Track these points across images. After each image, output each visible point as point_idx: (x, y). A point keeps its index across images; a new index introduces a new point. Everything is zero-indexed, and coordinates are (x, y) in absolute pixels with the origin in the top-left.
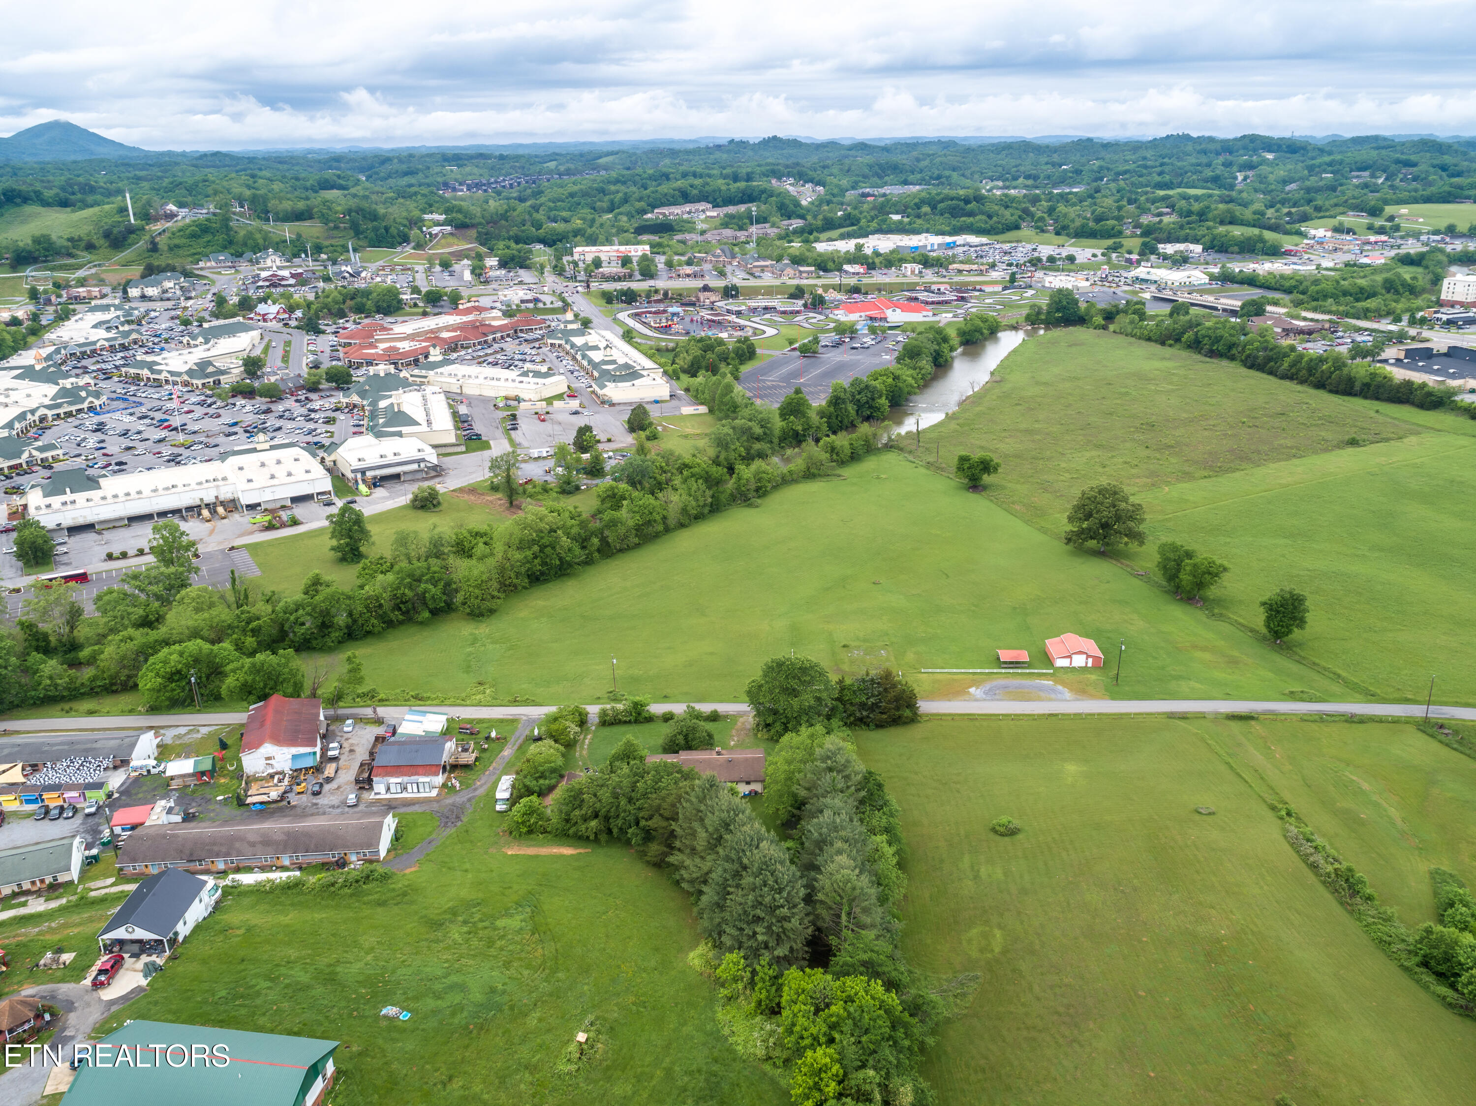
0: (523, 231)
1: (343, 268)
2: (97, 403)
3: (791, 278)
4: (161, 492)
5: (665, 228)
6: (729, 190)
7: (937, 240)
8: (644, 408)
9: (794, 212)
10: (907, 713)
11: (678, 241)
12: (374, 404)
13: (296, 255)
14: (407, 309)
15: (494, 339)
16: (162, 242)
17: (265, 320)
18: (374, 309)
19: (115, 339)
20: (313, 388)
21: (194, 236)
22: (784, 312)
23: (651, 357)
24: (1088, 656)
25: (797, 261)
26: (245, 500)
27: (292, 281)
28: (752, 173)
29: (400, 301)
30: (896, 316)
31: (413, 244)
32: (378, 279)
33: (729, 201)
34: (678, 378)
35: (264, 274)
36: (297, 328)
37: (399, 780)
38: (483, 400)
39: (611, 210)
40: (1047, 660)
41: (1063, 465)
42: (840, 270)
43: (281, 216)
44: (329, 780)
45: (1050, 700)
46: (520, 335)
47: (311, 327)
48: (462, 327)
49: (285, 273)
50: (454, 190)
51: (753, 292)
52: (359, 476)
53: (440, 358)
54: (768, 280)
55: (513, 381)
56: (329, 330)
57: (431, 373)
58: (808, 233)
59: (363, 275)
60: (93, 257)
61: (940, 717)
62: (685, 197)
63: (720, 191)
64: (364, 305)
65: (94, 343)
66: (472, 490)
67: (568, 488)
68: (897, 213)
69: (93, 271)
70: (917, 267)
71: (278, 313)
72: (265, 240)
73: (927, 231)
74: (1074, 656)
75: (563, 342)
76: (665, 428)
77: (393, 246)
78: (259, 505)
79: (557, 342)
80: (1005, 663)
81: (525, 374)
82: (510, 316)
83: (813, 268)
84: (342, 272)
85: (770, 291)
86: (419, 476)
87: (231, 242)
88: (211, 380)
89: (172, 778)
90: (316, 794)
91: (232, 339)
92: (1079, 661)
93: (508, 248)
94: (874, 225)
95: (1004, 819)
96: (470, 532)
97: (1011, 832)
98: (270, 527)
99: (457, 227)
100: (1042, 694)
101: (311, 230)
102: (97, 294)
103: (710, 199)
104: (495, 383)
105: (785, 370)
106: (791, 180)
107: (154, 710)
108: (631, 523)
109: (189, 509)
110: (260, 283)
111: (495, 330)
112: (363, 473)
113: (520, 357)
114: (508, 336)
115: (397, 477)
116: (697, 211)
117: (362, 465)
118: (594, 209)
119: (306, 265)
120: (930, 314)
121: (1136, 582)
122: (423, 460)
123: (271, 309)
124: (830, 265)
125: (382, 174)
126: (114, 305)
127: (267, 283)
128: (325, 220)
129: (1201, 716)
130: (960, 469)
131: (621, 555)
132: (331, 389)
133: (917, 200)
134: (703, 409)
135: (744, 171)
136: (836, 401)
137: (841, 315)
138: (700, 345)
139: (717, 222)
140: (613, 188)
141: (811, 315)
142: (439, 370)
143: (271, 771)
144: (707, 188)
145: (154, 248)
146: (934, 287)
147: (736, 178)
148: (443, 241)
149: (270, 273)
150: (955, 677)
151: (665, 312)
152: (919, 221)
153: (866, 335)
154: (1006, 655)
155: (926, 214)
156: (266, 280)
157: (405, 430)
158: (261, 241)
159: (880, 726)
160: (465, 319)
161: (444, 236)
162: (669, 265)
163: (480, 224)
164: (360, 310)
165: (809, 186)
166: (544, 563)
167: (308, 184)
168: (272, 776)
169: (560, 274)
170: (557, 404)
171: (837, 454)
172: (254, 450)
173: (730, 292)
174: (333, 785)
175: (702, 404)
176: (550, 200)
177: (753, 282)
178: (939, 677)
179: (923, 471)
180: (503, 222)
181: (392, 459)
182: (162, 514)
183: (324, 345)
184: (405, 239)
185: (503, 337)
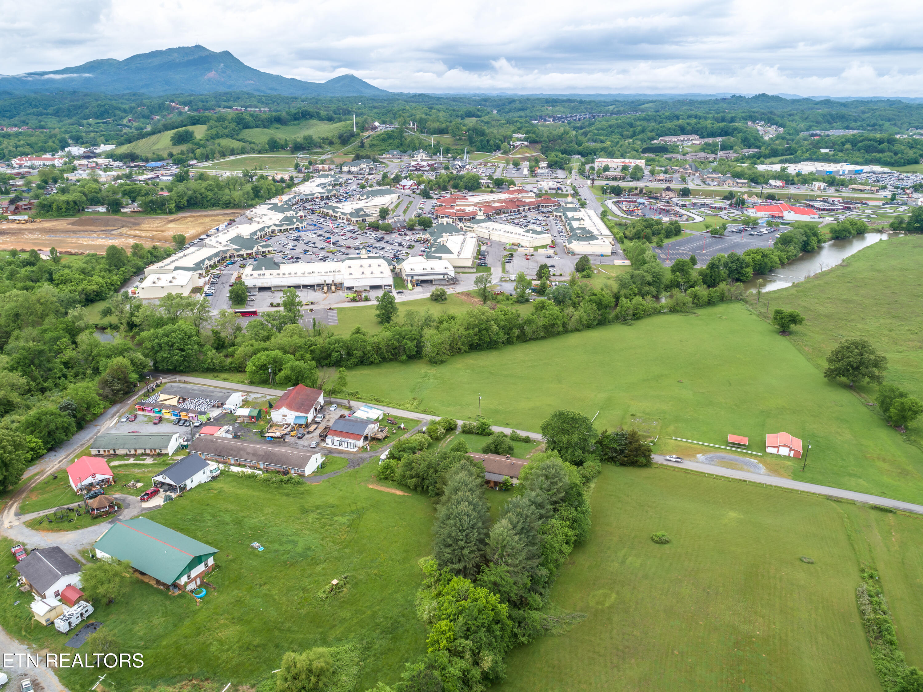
0: (570, 147)
1: (457, 162)
2: (301, 225)
3: (729, 186)
4: (306, 275)
5: (663, 150)
6: (713, 127)
7: (848, 167)
8: (587, 258)
9: (753, 144)
10: (642, 460)
11: (667, 159)
12: (435, 240)
13: (435, 154)
14: (483, 188)
15: (524, 210)
16: (367, 142)
17: (404, 189)
18: (464, 187)
19: (324, 193)
20: (411, 228)
21: (384, 140)
22: (715, 208)
23: (610, 228)
24: (791, 450)
25: (737, 175)
26: (347, 284)
27: (427, 168)
28: (735, 117)
29: (479, 183)
30: (790, 216)
31: (502, 151)
32: (475, 170)
33: (712, 135)
34: (623, 243)
35: (413, 163)
36: (419, 194)
37: (339, 439)
38: (499, 243)
39: (631, 137)
40: (763, 447)
41: (859, 326)
42: (767, 183)
43: (431, 131)
44: (309, 433)
45: (754, 473)
46: (541, 208)
47: (426, 195)
48: (506, 201)
49: (425, 163)
50: (545, 120)
51: (697, 193)
52: (409, 278)
53: (483, 217)
54: (714, 186)
55: (519, 234)
56: (436, 197)
57: (476, 225)
58: (758, 158)
59: (467, 167)
60: (332, 149)
62: (683, 131)
63: (706, 127)
64: (458, 184)
65: (314, 194)
66: (468, 294)
67: (522, 300)
68: (827, 148)
69: (330, 156)
70: (823, 185)
71: (412, 185)
72: (420, 144)
73: (846, 161)
74: (781, 448)
75: (561, 214)
76: (599, 272)
77: (490, 151)
78: (353, 288)
79: (559, 214)
80: (731, 443)
81: (528, 231)
82: (540, 197)
83: (746, 181)
84: (455, 165)
85: (710, 194)
86: (443, 282)
87: (402, 144)
88: (361, 219)
89: (239, 417)
90: (300, 438)
91: (382, 198)
92: (784, 451)
93: (557, 156)
94: (807, 155)
95: (659, 533)
96: (449, 317)
97: (662, 542)
98: (353, 300)
99: (531, 142)
100: (745, 467)
101: (446, 140)
102: (327, 169)
103: (699, 133)
104: (509, 235)
105: (695, 245)
106: (762, 123)
107: (252, 383)
108: (540, 323)
109: (319, 285)
110: (411, 168)
111: (525, 204)
112: (412, 277)
113: (534, 221)
114: (533, 208)
115: (431, 281)
116: (688, 140)
117: (412, 273)
118: (622, 135)
119: (440, 159)
120: (817, 216)
121: (864, 409)
122: (446, 274)
123: (408, 183)
124: (761, 179)
125: (506, 110)
126: (331, 175)
127: (414, 169)
128: (454, 134)
129: (853, 503)
130: (775, 319)
131: (532, 342)
132: (420, 230)
133: (843, 140)
134: (628, 263)
135: (730, 116)
136: (712, 266)
137: (752, 213)
138: (644, 223)
139: (699, 147)
140: (638, 123)
141: (733, 211)
142: (480, 225)
143: (285, 422)
144: (698, 126)
145: (362, 145)
146: (830, 200)
147: (723, 120)
148: (520, 150)
149: (416, 163)
150: (693, 446)
151: (635, 202)
152: (841, 154)
153: (763, 227)
154: (732, 438)
155: (847, 150)
156: (413, 166)
157: (444, 256)
158: (417, 145)
159: (623, 464)
160: (511, 196)
161: (522, 147)
162: (652, 173)
163: (545, 141)
164: (456, 187)
165: (774, 127)
166: (480, 339)
167: (460, 114)
168: (284, 425)
169: (581, 174)
170: (541, 251)
171: (698, 299)
172: (360, 258)
173: (685, 193)
174: (310, 436)
175: (628, 259)
176: (596, 129)
177: (703, 187)
178: (682, 444)
179: (754, 317)
180: (559, 141)
181: (429, 271)
182: (305, 286)
183: (429, 205)
184: (498, 148)
185: (529, 209)
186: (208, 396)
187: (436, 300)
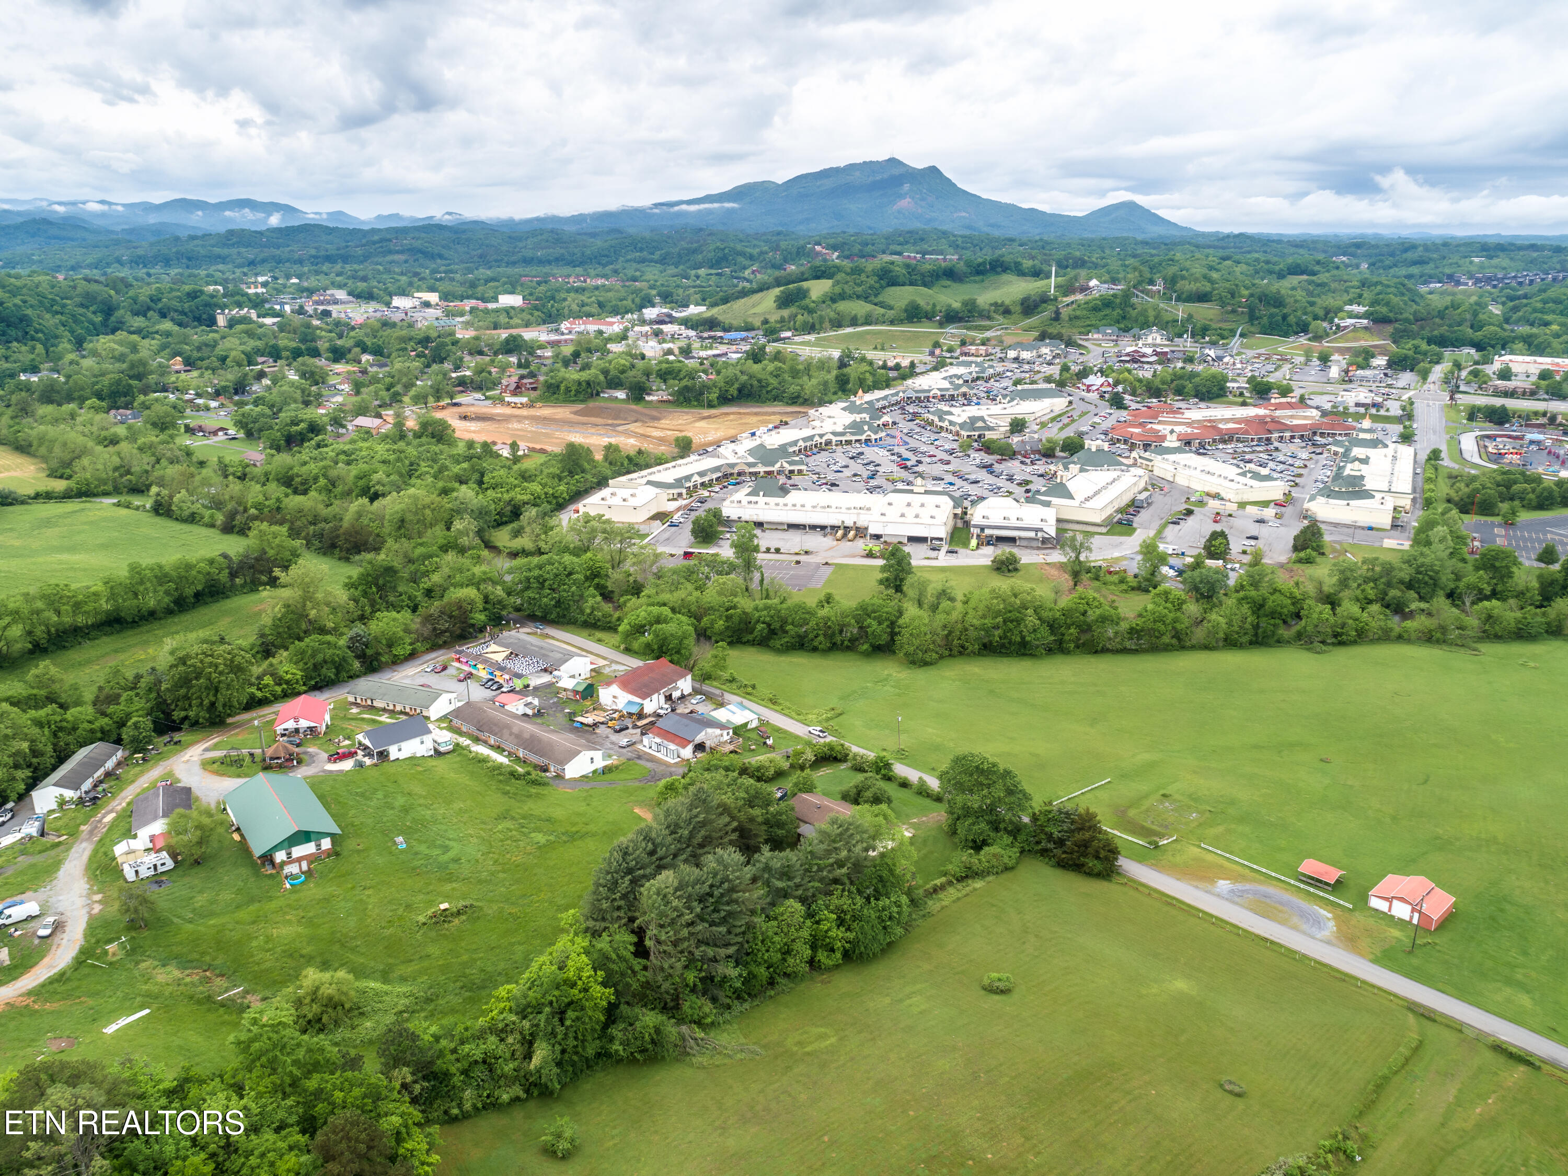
0: (1453, 332)
1: (1211, 351)
2: (873, 437)
4: (818, 509)
8: (1319, 529)
13: (1179, 335)
14: (1231, 397)
15: (1280, 438)
16: (1065, 313)
17: (1087, 391)
18: (1193, 393)
19: (947, 390)
20: (1050, 454)
21: (1096, 309)
23: (1419, 481)
24: (1413, 910)
26: (872, 530)
27: (1153, 359)
29: (1225, 389)
31: (1311, 335)
35: (1130, 349)
36: (1108, 401)
37: (660, 741)
38: (1184, 491)
40: (1364, 893)
43: (1184, 296)
44: (635, 727)
46: (1317, 438)
47: (1118, 402)
48: (1247, 421)
49: (1149, 351)
50: (1458, 283)
53: (1177, 444)
56: (1134, 406)
57: (1154, 457)
59: (1226, 360)
60: (1006, 321)
61: (1137, 886)
64: (1184, 387)
65: (929, 391)
66: (1062, 567)
67: (1147, 586)
69: (999, 333)
71: (1102, 385)
72: (1156, 318)
74: (1395, 902)
77: (1286, 335)
78: (880, 536)
80: (1305, 875)
81: (1243, 474)
82: (1328, 417)
86: (1035, 544)
87: (1124, 318)
88: (977, 433)
89: (560, 689)
90: (616, 731)
92: (1401, 911)
93: (1413, 347)
98: (871, 555)
99: (1375, 321)
100: (1295, 920)
101: (1206, 312)
102: (983, 353)
104: (1209, 477)
109: (833, 527)
110: (1123, 358)
111: (1284, 428)
112: (982, 530)
114: (1301, 437)
115: (1013, 540)
117: (984, 522)
119: (1187, 343)
122: (1041, 530)
123: (1097, 381)
125: (1387, 262)
126: (976, 363)
127: (1128, 358)
129: (1456, 1027)
132: (1063, 458)
134: (1407, 545)
142: (1166, 456)
143: (611, 707)
145: (1057, 317)
148: (1350, 335)
149: (1137, 349)
150: (1227, 864)
151: (1525, 438)
154: (1310, 866)
156: (1128, 355)
157: (1054, 501)
158: (1151, 319)
159: (1062, 865)
161: (1355, 329)
164: (1179, 392)
166: (1005, 636)
167: (1277, 268)
168: (608, 710)
169: (1445, 383)
171: (1492, 625)
172: (911, 492)
174: (634, 731)
178: (1209, 858)
181: (1014, 522)
182: (813, 527)
183: (1112, 419)
184: (1303, 328)
185: (1293, 437)
186: (544, 655)
187: (998, 569)
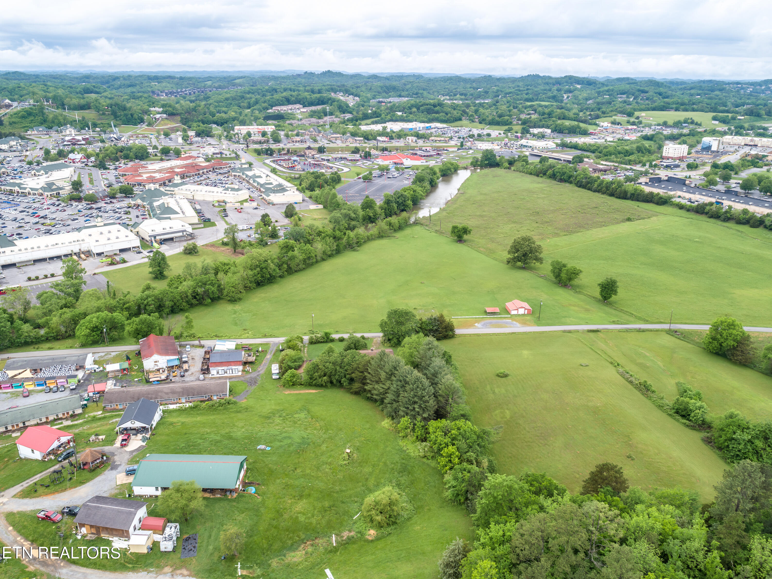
0: (205, 118)
1: (112, 135)
3: (353, 143)
4: (50, 247)
5: (279, 117)
6: (311, 98)
7: (422, 125)
8: (292, 206)
9: (346, 110)
10: (451, 333)
11: (289, 124)
12: (151, 204)
13: (83, 128)
14: (151, 157)
15: (203, 173)
16: (5, 120)
17: (74, 162)
18: (134, 157)
20: (113, 197)
21: (23, 117)
22: (351, 160)
23: (289, 181)
24: (525, 309)
25: (354, 135)
27: (83, 142)
28: (321, 89)
29: (148, 153)
30: (408, 162)
31: (146, 123)
32: (131, 142)
33: (311, 104)
34: (304, 192)
35: (67, 138)
36: (93, 166)
37: (223, 368)
38: (206, 203)
39: (249, 108)
40: (507, 311)
41: (499, 231)
42: (375, 139)
43: (72, 107)
44: (186, 371)
45: (511, 327)
46: (216, 170)
47: (102, 166)
49: (80, 138)
51: (333, 150)
52: (153, 238)
53: (180, 181)
54: (340, 144)
55: (221, 193)
56: (111, 167)
57: (176, 189)
58: (355, 121)
59: (123, 139)
62: (288, 101)
63: (306, 98)
64: (128, 155)
66: (212, 245)
67: (262, 243)
68: (400, 111)
70: (414, 139)
71: (81, 158)
73: (416, 121)
74: (519, 309)
75: (241, 174)
76: (303, 216)
77: (135, 124)
78: (103, 253)
79: (237, 174)
80: (489, 313)
81: (227, 189)
82: (208, 161)
83: (362, 138)
84: (110, 138)
85: (342, 150)
86: (183, 239)
87: (45, 121)
88: (55, 193)
89: (108, 372)
90: (183, 376)
91: (59, 172)
92: (521, 311)
93: (199, 126)
94: (389, 117)
95: (502, 371)
97: (506, 376)
98: (112, 264)
99: (169, 115)
101: (90, 115)
103: (301, 102)
105: (357, 188)
106: (342, 94)
107: (83, 346)
108: (301, 258)
109: (66, 256)
110: (65, 143)
111: (203, 168)
112: (155, 237)
113: (219, 181)
114: (210, 171)
115: (172, 239)
116: (295, 108)
117: (153, 233)
118: (239, 106)
119: (89, 134)
120: (425, 161)
121: (538, 279)
122: (185, 231)
123: (77, 156)
124: (370, 137)
127: (71, 143)
128: (98, 109)
129: (577, 331)
130: (453, 232)
131: (296, 273)
132: (121, 197)
133: (409, 105)
134: (321, 206)
135: (317, 88)
136: (388, 202)
137: (380, 162)
138: (313, 175)
139: (307, 114)
140: (248, 96)
141: (365, 161)
143: (157, 368)
144: (300, 97)
145: (1, 123)
146: (424, 148)
147: (313, 92)
149: (71, 138)
151: (289, 159)
152: (411, 116)
153: (394, 171)
154: (489, 310)
155: (414, 112)
156: (69, 141)
157: (172, 216)
160: (185, 162)
161: (163, 119)
162: (287, 136)
163: (182, 113)
164: (126, 157)
165: (351, 97)
166: (262, 277)
168: (158, 370)
169: (230, 140)
170: (245, 204)
171: (392, 226)
172: (96, 226)
173: (321, 150)
174: (189, 373)
175: (320, 204)
176: (215, 102)
177: (332, 145)
178: (460, 320)
179: (434, 234)
180: (194, 113)
181: (168, 230)
182: (51, 258)
183: (111, 175)
187: (190, 253)
